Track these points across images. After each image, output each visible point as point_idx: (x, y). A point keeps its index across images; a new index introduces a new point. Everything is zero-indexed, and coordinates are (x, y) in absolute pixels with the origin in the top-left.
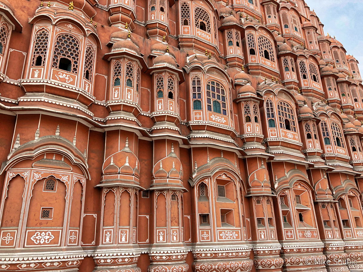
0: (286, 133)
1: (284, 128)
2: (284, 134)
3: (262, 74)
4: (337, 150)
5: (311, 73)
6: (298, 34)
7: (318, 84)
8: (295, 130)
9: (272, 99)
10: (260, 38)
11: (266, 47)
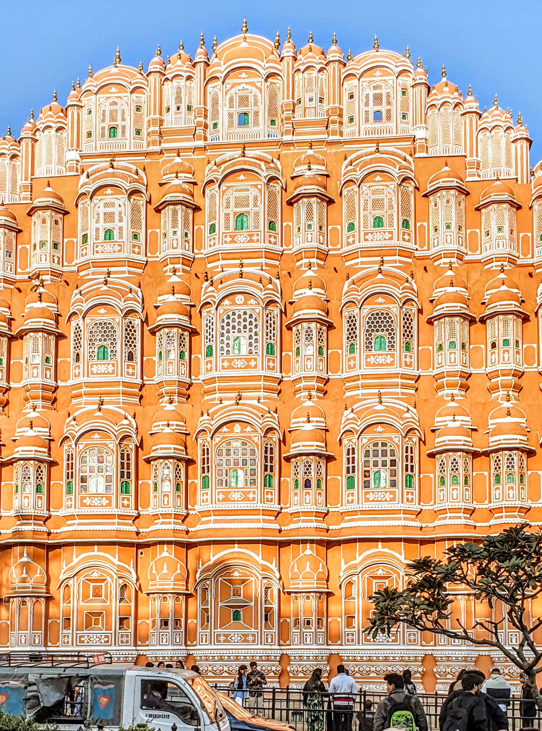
2: (221, 497)
3: (222, 390)
4: (368, 496)
5: (370, 335)
6: (378, 236)
7: (387, 355)
8: (253, 482)
9: (208, 442)
10: (228, 317)
11: (239, 331)
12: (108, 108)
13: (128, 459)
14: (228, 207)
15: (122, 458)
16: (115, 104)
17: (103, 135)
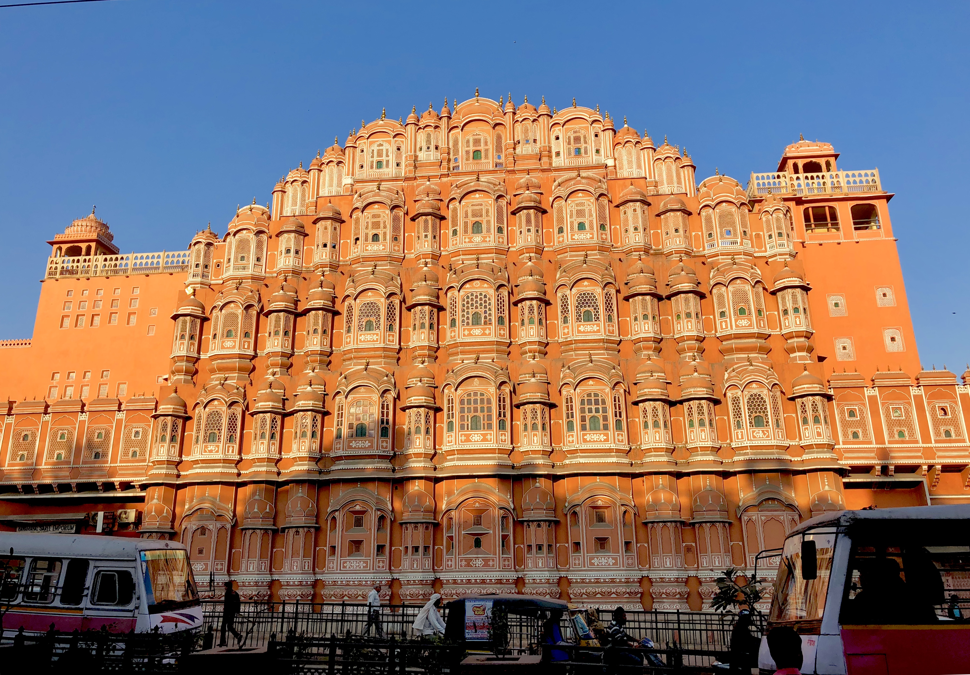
0: (467, 436)
1: (468, 429)
2: (463, 438)
3: (462, 352)
4: (585, 437)
5: (579, 310)
6: (582, 236)
7: (594, 325)
8: (490, 427)
9: (453, 394)
10: (468, 297)
11: (477, 307)
12: (375, 148)
13: (388, 409)
14: (467, 216)
15: (383, 408)
16: (381, 145)
17: (372, 167)
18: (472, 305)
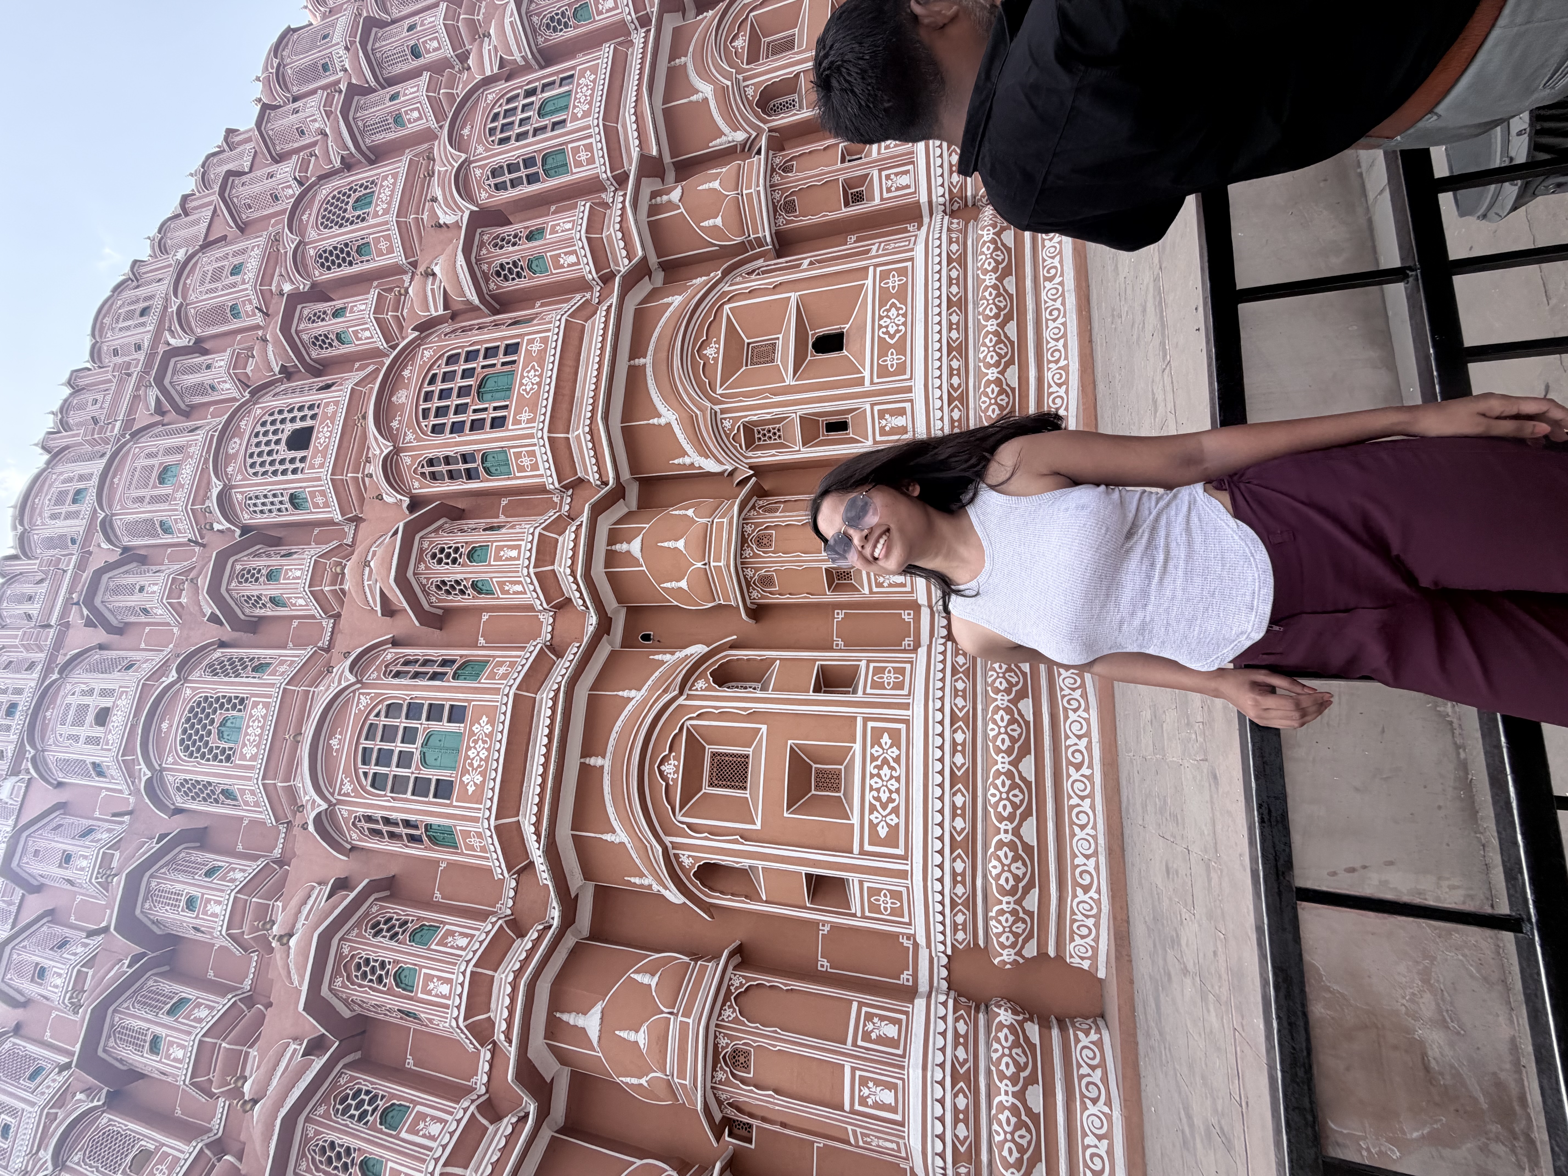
1: (506, 407)
2: (525, 416)
5: (349, 220)
7: (382, 186)
10: (253, 465)
11: (277, 442)
13: (414, 662)
18: (270, 453)
